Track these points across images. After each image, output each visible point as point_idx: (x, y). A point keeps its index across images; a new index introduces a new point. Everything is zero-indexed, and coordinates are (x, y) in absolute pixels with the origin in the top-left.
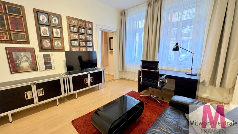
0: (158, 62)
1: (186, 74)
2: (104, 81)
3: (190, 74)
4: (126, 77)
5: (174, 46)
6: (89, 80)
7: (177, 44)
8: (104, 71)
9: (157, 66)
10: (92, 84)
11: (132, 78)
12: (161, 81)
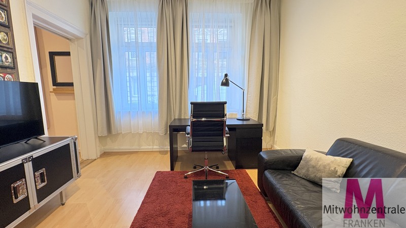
0: (226, 103)
1: (237, 119)
2: (78, 172)
3: (242, 119)
4: (116, 148)
5: (222, 78)
6: (31, 183)
7: (226, 75)
8: (75, 143)
9: (224, 111)
10: (41, 194)
11: (133, 147)
12: (227, 135)
